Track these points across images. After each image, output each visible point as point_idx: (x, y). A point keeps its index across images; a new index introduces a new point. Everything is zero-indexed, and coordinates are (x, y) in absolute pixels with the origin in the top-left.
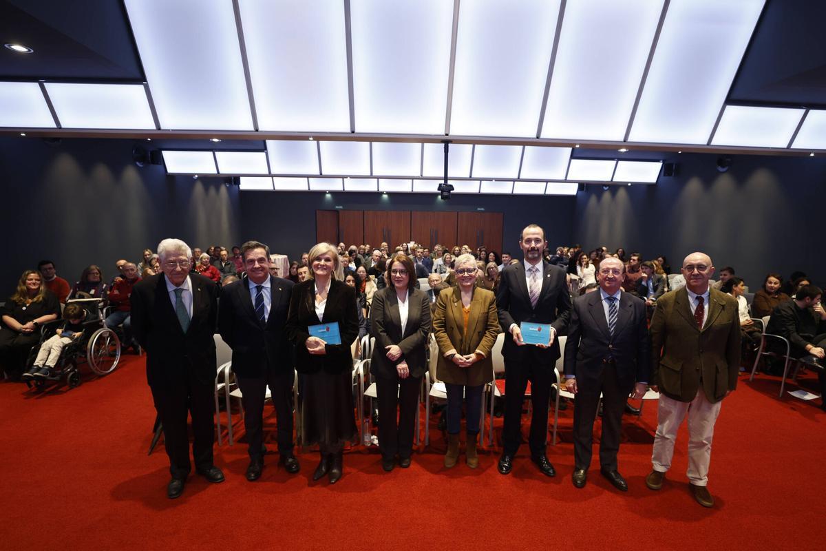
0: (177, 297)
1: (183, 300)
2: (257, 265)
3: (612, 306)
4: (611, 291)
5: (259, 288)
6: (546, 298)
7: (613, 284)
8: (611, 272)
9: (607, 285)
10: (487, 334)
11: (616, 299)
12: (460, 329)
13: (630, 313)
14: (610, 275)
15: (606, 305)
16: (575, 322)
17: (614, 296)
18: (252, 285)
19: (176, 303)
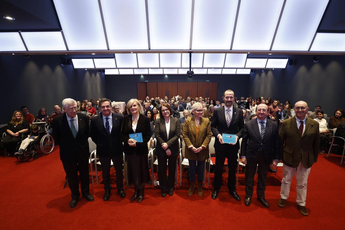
0: (71, 123)
1: (74, 124)
2: (106, 108)
3: (262, 126)
4: (262, 119)
5: (107, 119)
6: (234, 123)
7: (263, 116)
8: (262, 110)
9: (260, 116)
10: (207, 138)
11: (264, 122)
12: (195, 136)
13: (271, 129)
14: (262, 112)
15: (260, 126)
16: (245, 133)
17: (263, 121)
18: (104, 117)
19: (71, 125)
